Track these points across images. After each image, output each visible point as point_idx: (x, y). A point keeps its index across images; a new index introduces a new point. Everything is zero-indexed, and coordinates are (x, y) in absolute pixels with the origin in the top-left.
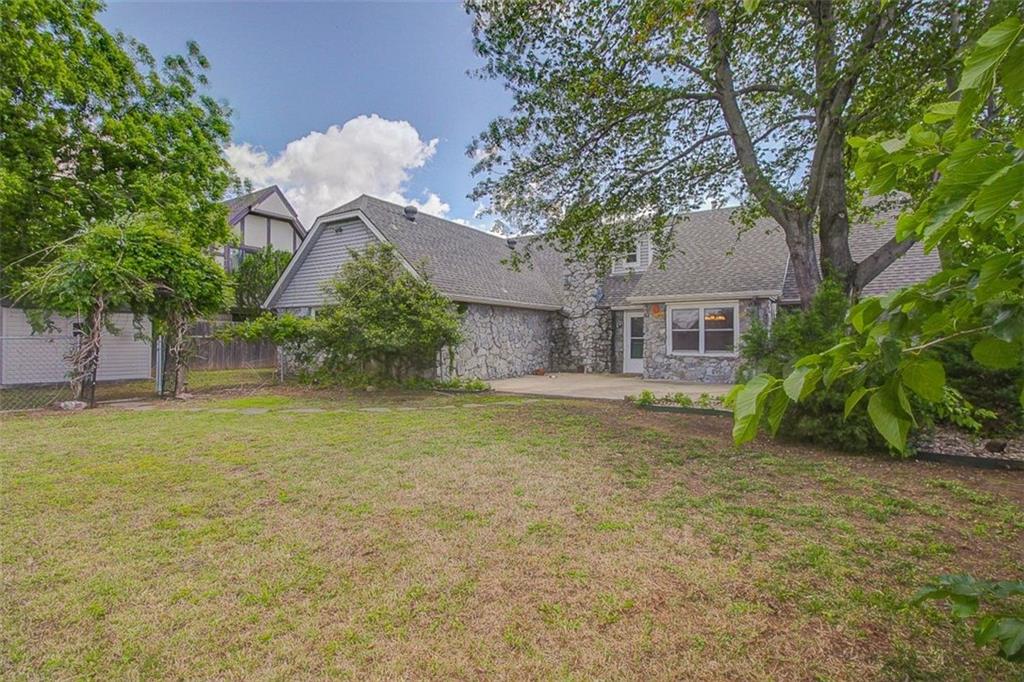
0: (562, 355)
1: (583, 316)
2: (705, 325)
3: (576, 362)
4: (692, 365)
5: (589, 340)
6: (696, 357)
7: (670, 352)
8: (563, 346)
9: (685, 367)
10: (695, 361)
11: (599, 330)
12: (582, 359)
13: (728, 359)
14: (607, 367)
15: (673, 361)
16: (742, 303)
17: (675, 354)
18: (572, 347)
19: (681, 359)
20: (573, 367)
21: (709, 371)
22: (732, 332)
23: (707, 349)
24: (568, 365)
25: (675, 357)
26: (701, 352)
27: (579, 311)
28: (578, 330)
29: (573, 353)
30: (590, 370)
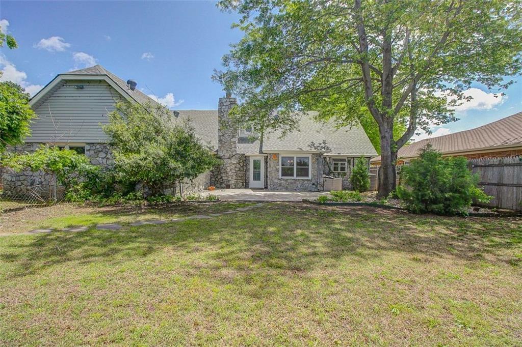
0: (217, 179)
1: (229, 158)
2: (297, 164)
3: (226, 183)
4: (292, 183)
5: (233, 171)
6: (293, 179)
7: (280, 177)
8: (218, 174)
9: (288, 184)
10: (293, 181)
11: (238, 166)
12: (229, 181)
13: (307, 180)
14: (243, 185)
15: (283, 181)
16: (313, 156)
17: (283, 178)
18: (223, 175)
19: (286, 180)
20: (223, 185)
21: (299, 186)
22: (308, 168)
23: (297, 176)
24: (221, 184)
25: (284, 180)
26: (295, 177)
27: (227, 155)
28: (227, 166)
29: (224, 178)
30: (234, 187)
